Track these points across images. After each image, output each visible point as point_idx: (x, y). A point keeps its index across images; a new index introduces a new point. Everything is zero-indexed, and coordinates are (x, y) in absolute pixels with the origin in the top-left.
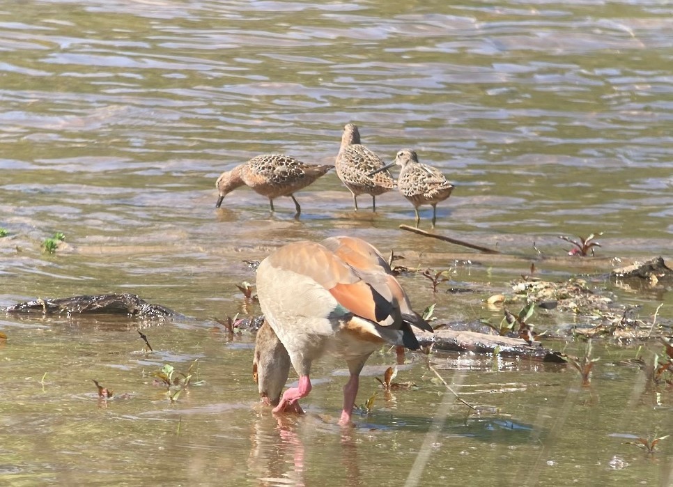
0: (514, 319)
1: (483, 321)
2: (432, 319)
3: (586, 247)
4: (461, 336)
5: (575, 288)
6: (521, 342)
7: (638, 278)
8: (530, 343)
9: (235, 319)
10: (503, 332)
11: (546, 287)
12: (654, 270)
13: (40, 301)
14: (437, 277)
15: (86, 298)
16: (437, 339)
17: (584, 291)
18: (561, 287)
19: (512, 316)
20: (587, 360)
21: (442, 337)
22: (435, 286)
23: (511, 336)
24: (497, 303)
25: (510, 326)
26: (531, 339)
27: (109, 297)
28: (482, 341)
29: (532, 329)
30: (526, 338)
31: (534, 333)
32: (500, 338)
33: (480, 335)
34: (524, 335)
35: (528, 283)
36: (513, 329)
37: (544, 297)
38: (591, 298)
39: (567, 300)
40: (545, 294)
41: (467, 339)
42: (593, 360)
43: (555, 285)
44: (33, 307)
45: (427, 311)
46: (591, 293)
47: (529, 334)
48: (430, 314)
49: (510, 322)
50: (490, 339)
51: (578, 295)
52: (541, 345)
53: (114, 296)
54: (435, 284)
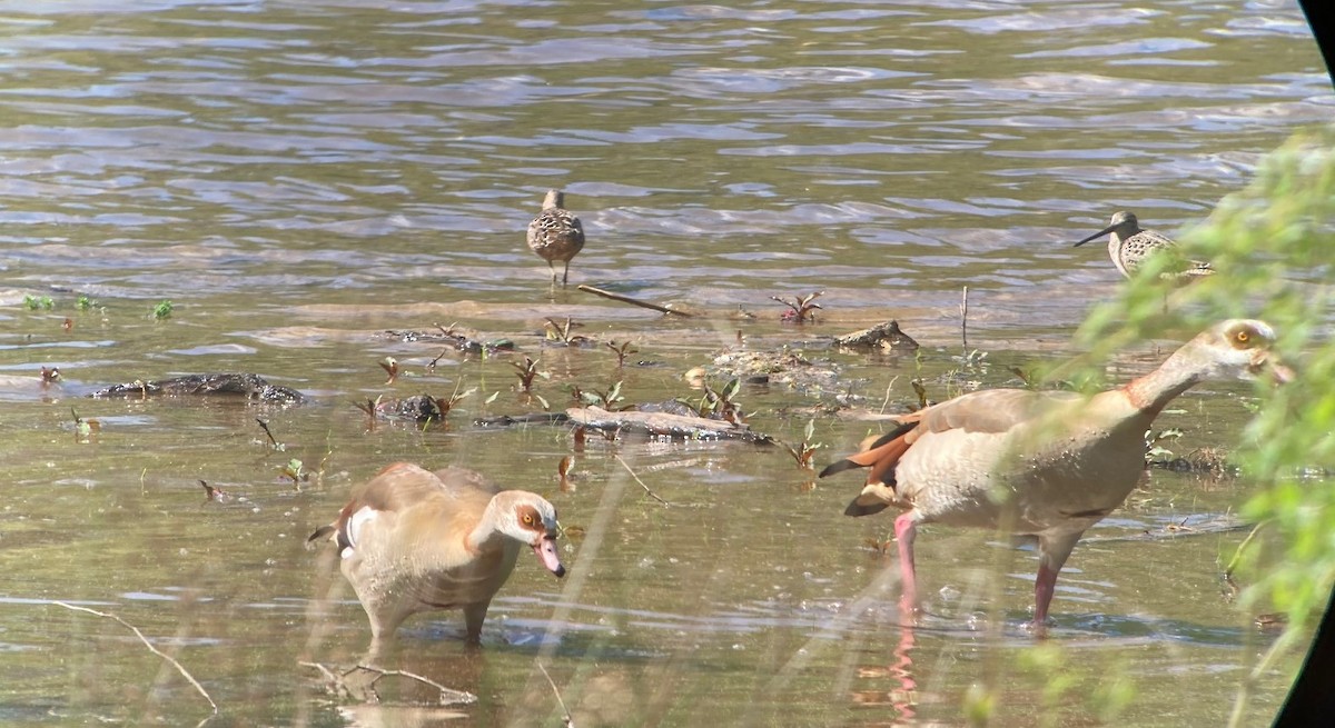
0: (715, 397)
1: (680, 400)
2: (618, 400)
3: (804, 310)
4: (653, 418)
5: (790, 359)
6: (725, 425)
7: (867, 344)
8: (736, 425)
9: (377, 402)
10: (703, 413)
11: (755, 359)
12: (886, 336)
13: (138, 383)
14: (624, 348)
15: (194, 379)
16: (624, 423)
17: (801, 363)
18: (773, 358)
19: (714, 394)
20: (806, 447)
21: (630, 420)
22: (621, 359)
23: (714, 418)
24: (697, 377)
25: (712, 406)
26: (738, 421)
27: (222, 378)
28: (679, 424)
29: (738, 409)
30: (732, 421)
31: (740, 414)
32: (699, 421)
33: (675, 417)
34: (729, 417)
35: (734, 354)
36: (715, 410)
37: (753, 370)
38: (810, 371)
39: (780, 373)
40: (754, 367)
41: (661, 423)
42: (812, 447)
43: (765, 356)
44: (129, 390)
45: (612, 389)
46: (809, 365)
47: (735, 415)
48: (616, 393)
49: (711, 400)
50: (687, 422)
51: (794, 367)
52: (748, 429)
53: (228, 377)
54: (621, 356)
